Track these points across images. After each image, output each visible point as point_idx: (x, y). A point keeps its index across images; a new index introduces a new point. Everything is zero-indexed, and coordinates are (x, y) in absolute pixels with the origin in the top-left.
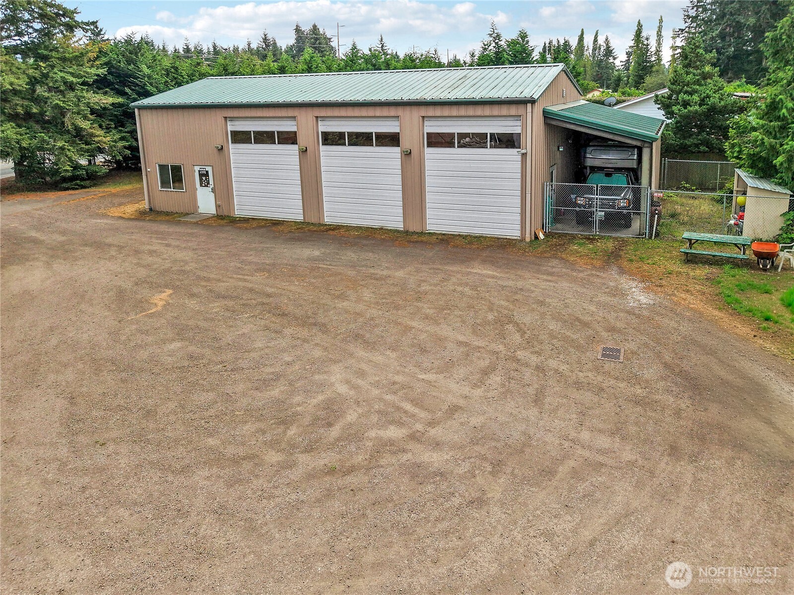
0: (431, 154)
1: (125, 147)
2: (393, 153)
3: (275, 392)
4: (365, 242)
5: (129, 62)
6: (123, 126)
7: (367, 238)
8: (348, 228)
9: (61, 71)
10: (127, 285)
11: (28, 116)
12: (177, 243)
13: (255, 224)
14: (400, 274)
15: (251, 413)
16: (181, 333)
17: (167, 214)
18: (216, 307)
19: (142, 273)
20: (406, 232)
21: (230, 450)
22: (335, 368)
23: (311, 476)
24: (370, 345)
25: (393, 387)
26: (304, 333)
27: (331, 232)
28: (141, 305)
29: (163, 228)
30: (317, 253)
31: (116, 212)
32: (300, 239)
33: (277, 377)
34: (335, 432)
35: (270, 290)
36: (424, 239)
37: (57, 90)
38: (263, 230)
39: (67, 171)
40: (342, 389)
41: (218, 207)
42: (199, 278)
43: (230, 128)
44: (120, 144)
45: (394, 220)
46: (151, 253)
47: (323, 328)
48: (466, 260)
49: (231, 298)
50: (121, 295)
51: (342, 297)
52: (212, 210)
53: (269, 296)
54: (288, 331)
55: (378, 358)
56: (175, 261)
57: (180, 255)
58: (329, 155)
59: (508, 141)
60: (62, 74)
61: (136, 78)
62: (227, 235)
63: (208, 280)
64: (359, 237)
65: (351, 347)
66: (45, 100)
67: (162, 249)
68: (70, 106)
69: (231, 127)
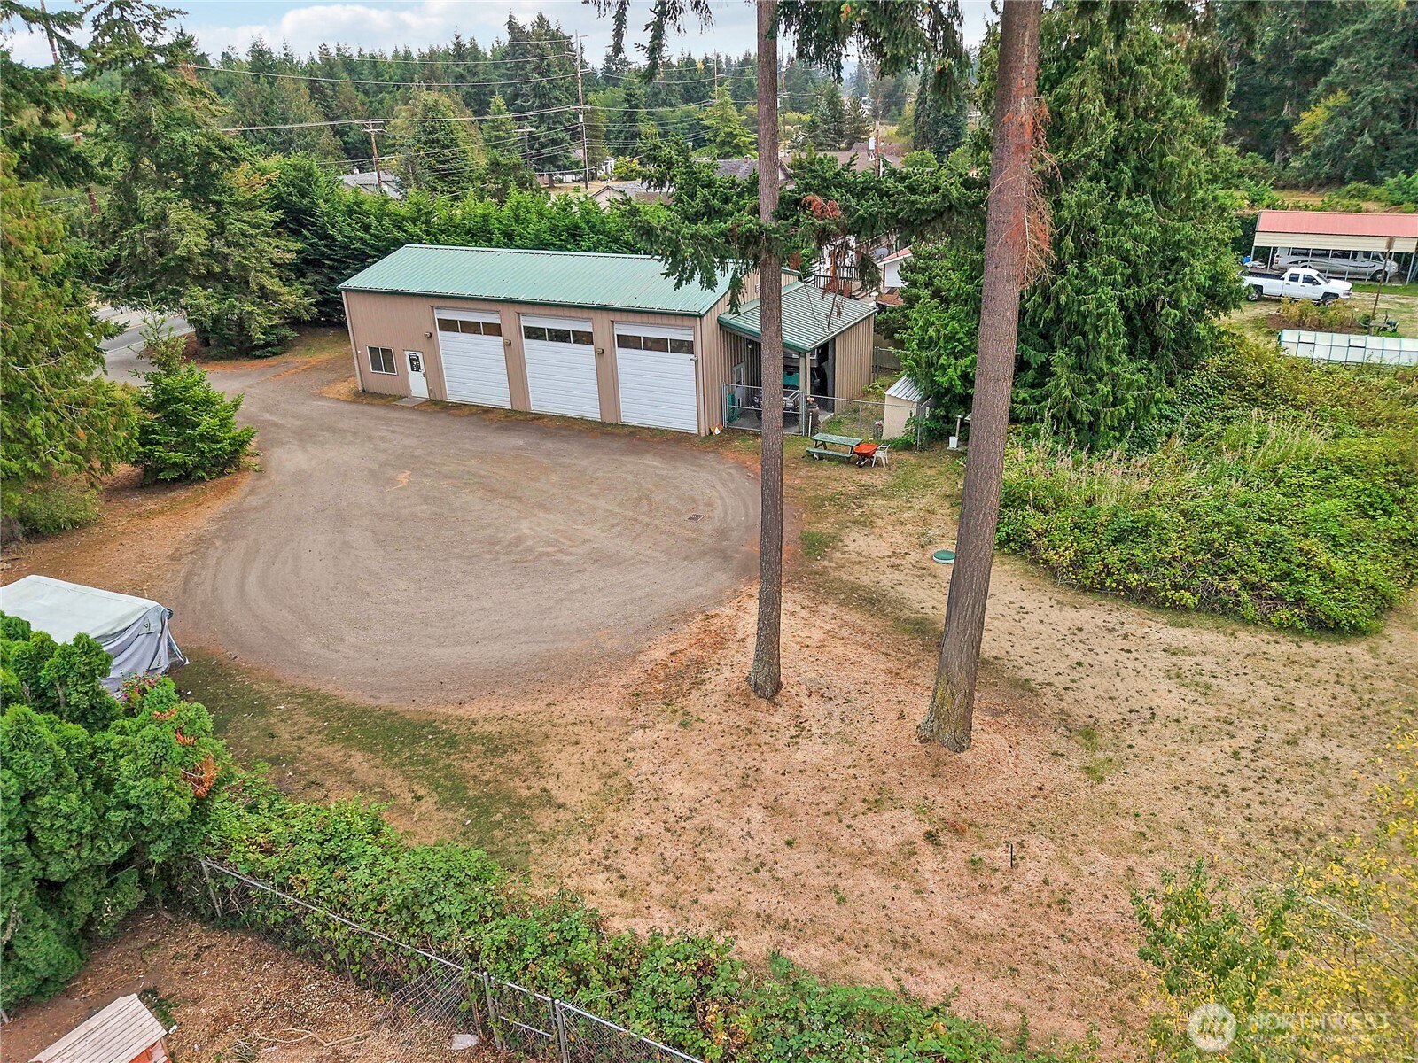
0: (621, 353)
1: (311, 304)
2: (588, 350)
3: (489, 531)
4: (564, 433)
5: (303, 194)
6: (303, 275)
7: (566, 428)
8: (552, 417)
9: (237, 221)
10: (375, 467)
11: (211, 275)
12: (401, 430)
13: (467, 411)
14: (585, 462)
15: (474, 540)
16: (426, 500)
17: (382, 396)
18: (445, 484)
19: (382, 457)
20: (603, 424)
21: (466, 554)
22: (523, 521)
23: (505, 563)
24: (547, 510)
25: (556, 531)
26: (506, 502)
27: (535, 422)
28: (391, 481)
29: (383, 412)
30: (521, 443)
31: (330, 391)
32: (506, 429)
33: (489, 525)
34: (520, 548)
35: (483, 473)
36: (616, 431)
37: (237, 245)
38: (475, 418)
39: (259, 339)
40: (527, 531)
41: (430, 391)
42: (427, 462)
43: (437, 317)
44: (306, 302)
45: (592, 411)
46: (382, 438)
47: (520, 499)
48: (638, 452)
49: (455, 478)
50: (372, 473)
51: (536, 479)
52: (426, 395)
53: (482, 477)
54: (496, 501)
55: (552, 517)
56: (405, 447)
57: (407, 442)
58: (532, 348)
59: (684, 347)
60: (239, 224)
61: (312, 216)
62: (441, 421)
63: (435, 464)
64: (559, 428)
65: (536, 511)
66: (226, 257)
67: (390, 436)
68: (251, 263)
69: (439, 315)
